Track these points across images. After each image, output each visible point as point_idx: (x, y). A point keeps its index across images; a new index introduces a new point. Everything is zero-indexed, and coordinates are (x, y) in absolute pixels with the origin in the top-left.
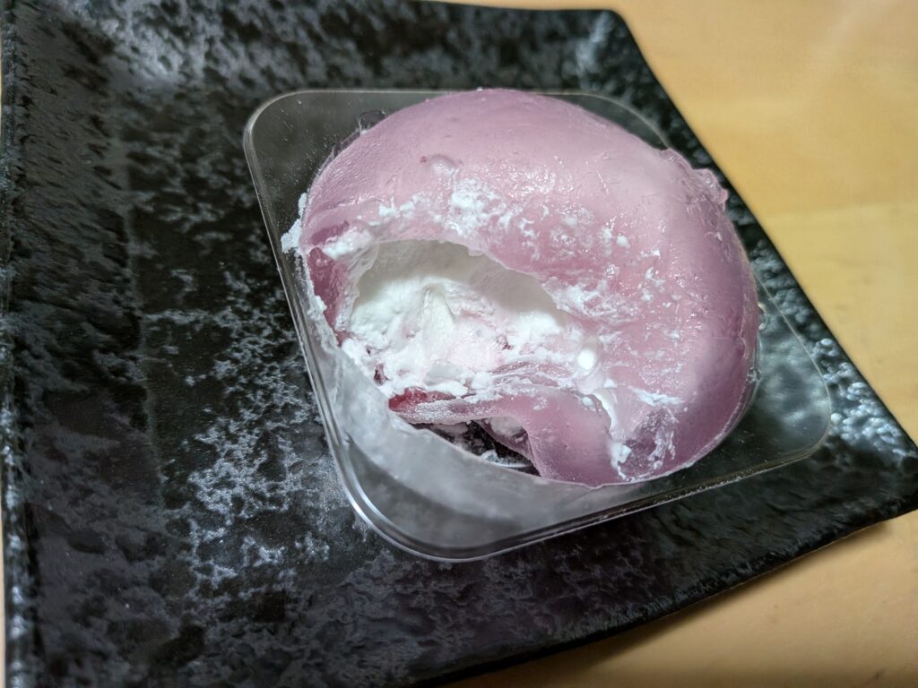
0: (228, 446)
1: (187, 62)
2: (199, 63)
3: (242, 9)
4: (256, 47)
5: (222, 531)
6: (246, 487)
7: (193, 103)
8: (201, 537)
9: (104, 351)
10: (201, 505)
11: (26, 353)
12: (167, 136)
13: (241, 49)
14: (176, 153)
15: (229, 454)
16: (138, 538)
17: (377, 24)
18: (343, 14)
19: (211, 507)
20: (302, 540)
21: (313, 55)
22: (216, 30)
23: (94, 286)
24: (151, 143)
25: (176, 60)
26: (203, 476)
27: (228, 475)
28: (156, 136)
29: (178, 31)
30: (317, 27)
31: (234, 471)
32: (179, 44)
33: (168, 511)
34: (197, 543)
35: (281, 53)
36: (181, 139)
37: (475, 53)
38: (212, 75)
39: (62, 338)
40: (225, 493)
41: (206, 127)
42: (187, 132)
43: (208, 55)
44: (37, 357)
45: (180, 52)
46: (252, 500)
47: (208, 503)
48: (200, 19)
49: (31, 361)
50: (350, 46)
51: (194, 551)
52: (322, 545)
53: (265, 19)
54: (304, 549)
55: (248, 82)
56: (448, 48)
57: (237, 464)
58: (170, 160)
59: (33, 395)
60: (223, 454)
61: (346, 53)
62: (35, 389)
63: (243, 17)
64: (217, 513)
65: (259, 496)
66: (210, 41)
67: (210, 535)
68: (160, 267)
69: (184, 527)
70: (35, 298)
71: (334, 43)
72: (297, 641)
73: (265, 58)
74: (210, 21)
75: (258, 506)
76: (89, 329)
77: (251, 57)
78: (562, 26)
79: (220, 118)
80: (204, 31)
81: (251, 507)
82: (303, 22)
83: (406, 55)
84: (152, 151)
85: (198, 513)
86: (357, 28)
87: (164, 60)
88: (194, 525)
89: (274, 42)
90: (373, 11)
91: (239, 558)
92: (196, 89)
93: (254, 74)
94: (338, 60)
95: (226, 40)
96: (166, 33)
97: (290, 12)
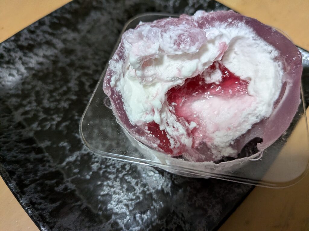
0: (112, 190)
1: (18, 71)
2: (22, 69)
3: (23, 41)
4: (35, 51)
5: (128, 217)
6: (126, 200)
7: (28, 84)
8: (123, 223)
9: (57, 186)
10: (116, 214)
11: (36, 206)
12: (28, 100)
13: (31, 54)
14: (35, 104)
15: (114, 192)
17: (68, 16)
18: (55, 20)
19: (120, 212)
20: (152, 205)
21: (55, 41)
22: (20, 54)
23: (40, 167)
24: (25, 106)
25: (14, 72)
26: (111, 204)
27: (118, 199)
28: (25, 102)
29: (8, 62)
30: (50, 31)
31: (120, 196)
32: (11, 66)
33: (109, 222)
34: (123, 225)
35: (45, 47)
36: (33, 98)
38: (29, 69)
39: (42, 191)
40: (120, 205)
41: (38, 89)
42: (33, 94)
43: (23, 64)
44: (40, 204)
45: (14, 69)
46: (130, 202)
47: (118, 212)
48: (13, 54)
49: (39, 207)
50: (64, 29)
51: (124, 228)
52: (159, 203)
53: (32, 39)
54: (155, 207)
55: (41, 64)
56: (96, 9)
57: (119, 194)
58: (34, 108)
59: (47, 217)
60: (113, 194)
61: (65, 33)
62: (46, 214)
63: (25, 44)
64: (123, 213)
65: (132, 200)
66: (20, 59)
67: (125, 221)
68: (55, 146)
69: (116, 223)
70: (27, 186)
71: (59, 32)
73: (41, 52)
74: (16, 52)
75: (133, 203)
76: (48, 182)
77: (36, 55)
79: (40, 83)
80: (16, 57)
81: (131, 205)
82: (45, 32)
83: (84, 20)
84: (27, 108)
85: (118, 216)
86: (63, 22)
87: (10, 75)
88: (119, 221)
89: (40, 45)
90: (64, 13)
91: (138, 222)
92: (27, 77)
93: (41, 60)
94: (64, 37)
95: (25, 55)
96: (5, 66)
97: (38, 32)
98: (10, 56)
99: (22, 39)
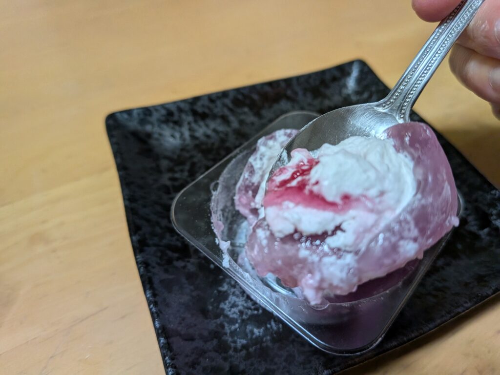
0: (233, 290)
1: (182, 135)
2: (187, 134)
3: (199, 107)
4: (208, 121)
5: (237, 325)
6: (243, 306)
7: (188, 151)
8: (230, 329)
9: (177, 260)
10: (226, 316)
11: (149, 267)
12: (181, 167)
13: (202, 123)
14: (186, 174)
15: (234, 294)
16: (206, 333)
17: (255, 97)
18: (240, 97)
19: (231, 316)
20: (270, 324)
21: (232, 118)
22: (190, 118)
23: (168, 236)
24: (176, 172)
25: (177, 135)
26: (225, 304)
27: (235, 302)
28: (177, 169)
29: (176, 123)
30: (230, 105)
31: (237, 300)
32: (177, 128)
33: (215, 321)
34: (228, 331)
35: (219, 121)
36: (187, 167)
37: (300, 97)
38: (193, 137)
39: (161, 258)
40: (234, 310)
41: (195, 160)
42: (188, 164)
43: (190, 129)
44: (154, 268)
45: (178, 131)
46: (246, 310)
48: (183, 116)
49: (152, 270)
50: (246, 110)
51: (228, 335)
52: (278, 325)
53: (209, 108)
54: (271, 327)
55: (208, 136)
56: (288, 98)
57: (237, 296)
59: (156, 283)
60: (231, 293)
61: (245, 113)
62: (156, 281)
63: (200, 109)
64: (234, 319)
65: (249, 308)
66: (189, 123)
67: (233, 328)
69: (223, 327)
70: (148, 246)
71: (239, 111)
72: (276, 364)
73: (213, 125)
74: (187, 115)
75: (250, 312)
76: (170, 253)
77: (207, 126)
78: (337, 74)
79: (199, 156)
80: (186, 120)
81: (247, 314)
82: (225, 105)
83: (270, 107)
84: (177, 175)
85: (227, 319)
86: (248, 102)
87: (173, 136)
88: (226, 325)
89: (214, 117)
90: (253, 93)
91: (246, 335)
92: (188, 145)
93: (209, 132)
94: (243, 117)
95: (196, 121)
96: (171, 125)
97: (219, 103)
98: (180, 117)
99: (199, 103)
